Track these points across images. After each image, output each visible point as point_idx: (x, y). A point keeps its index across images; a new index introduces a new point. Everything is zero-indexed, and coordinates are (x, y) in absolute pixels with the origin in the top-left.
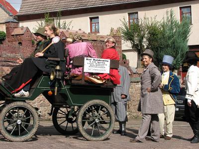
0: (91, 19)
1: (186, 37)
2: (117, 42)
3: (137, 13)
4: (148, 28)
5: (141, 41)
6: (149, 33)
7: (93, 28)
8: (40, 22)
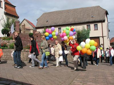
0: (59, 28)
1: (89, 34)
6: (77, 33)
7: (59, 31)
8: (42, 29)
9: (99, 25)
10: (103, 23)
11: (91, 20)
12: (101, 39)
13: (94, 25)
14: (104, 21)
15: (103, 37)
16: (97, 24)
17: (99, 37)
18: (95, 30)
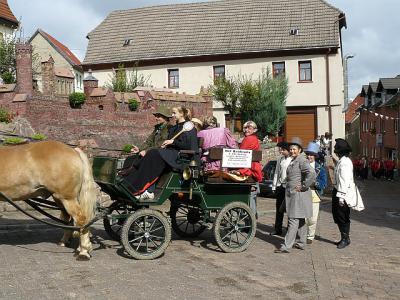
0: (169, 71)
1: (283, 99)
2: (208, 103)
3: (224, 67)
4: (242, 87)
5: (234, 102)
7: (172, 81)
9: (318, 62)
10: (330, 58)
11: (288, 44)
12: (322, 114)
13: (300, 63)
14: (334, 51)
15: (328, 107)
16: (310, 62)
17: (312, 110)
18: (301, 81)
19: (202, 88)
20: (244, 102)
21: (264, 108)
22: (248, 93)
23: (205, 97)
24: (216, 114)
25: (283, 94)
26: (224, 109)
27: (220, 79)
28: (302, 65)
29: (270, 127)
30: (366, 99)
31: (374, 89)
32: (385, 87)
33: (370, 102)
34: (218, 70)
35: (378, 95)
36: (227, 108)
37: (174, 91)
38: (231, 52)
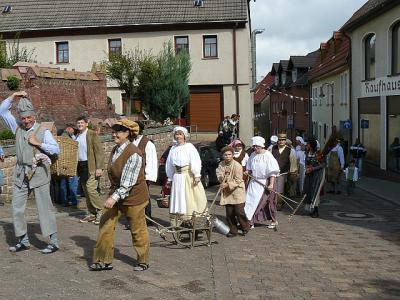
1: (185, 77)
2: (101, 81)
3: (120, 40)
4: (141, 63)
5: (131, 80)
7: (61, 56)
9: (224, 37)
10: (237, 33)
11: (193, 16)
12: (228, 93)
13: (205, 37)
14: (242, 25)
15: (236, 86)
16: (215, 37)
17: (218, 89)
18: (206, 58)
19: (95, 64)
20: (142, 80)
21: (164, 87)
22: (147, 70)
23: (97, 74)
24: (110, 93)
25: (185, 71)
26: (120, 88)
27: (115, 54)
28: (208, 40)
29: (171, 109)
30: (277, 78)
31: (285, 68)
32: (296, 65)
33: (280, 81)
34: (114, 44)
35: (289, 74)
36: (122, 87)
37: (62, 67)
38: (128, 24)
